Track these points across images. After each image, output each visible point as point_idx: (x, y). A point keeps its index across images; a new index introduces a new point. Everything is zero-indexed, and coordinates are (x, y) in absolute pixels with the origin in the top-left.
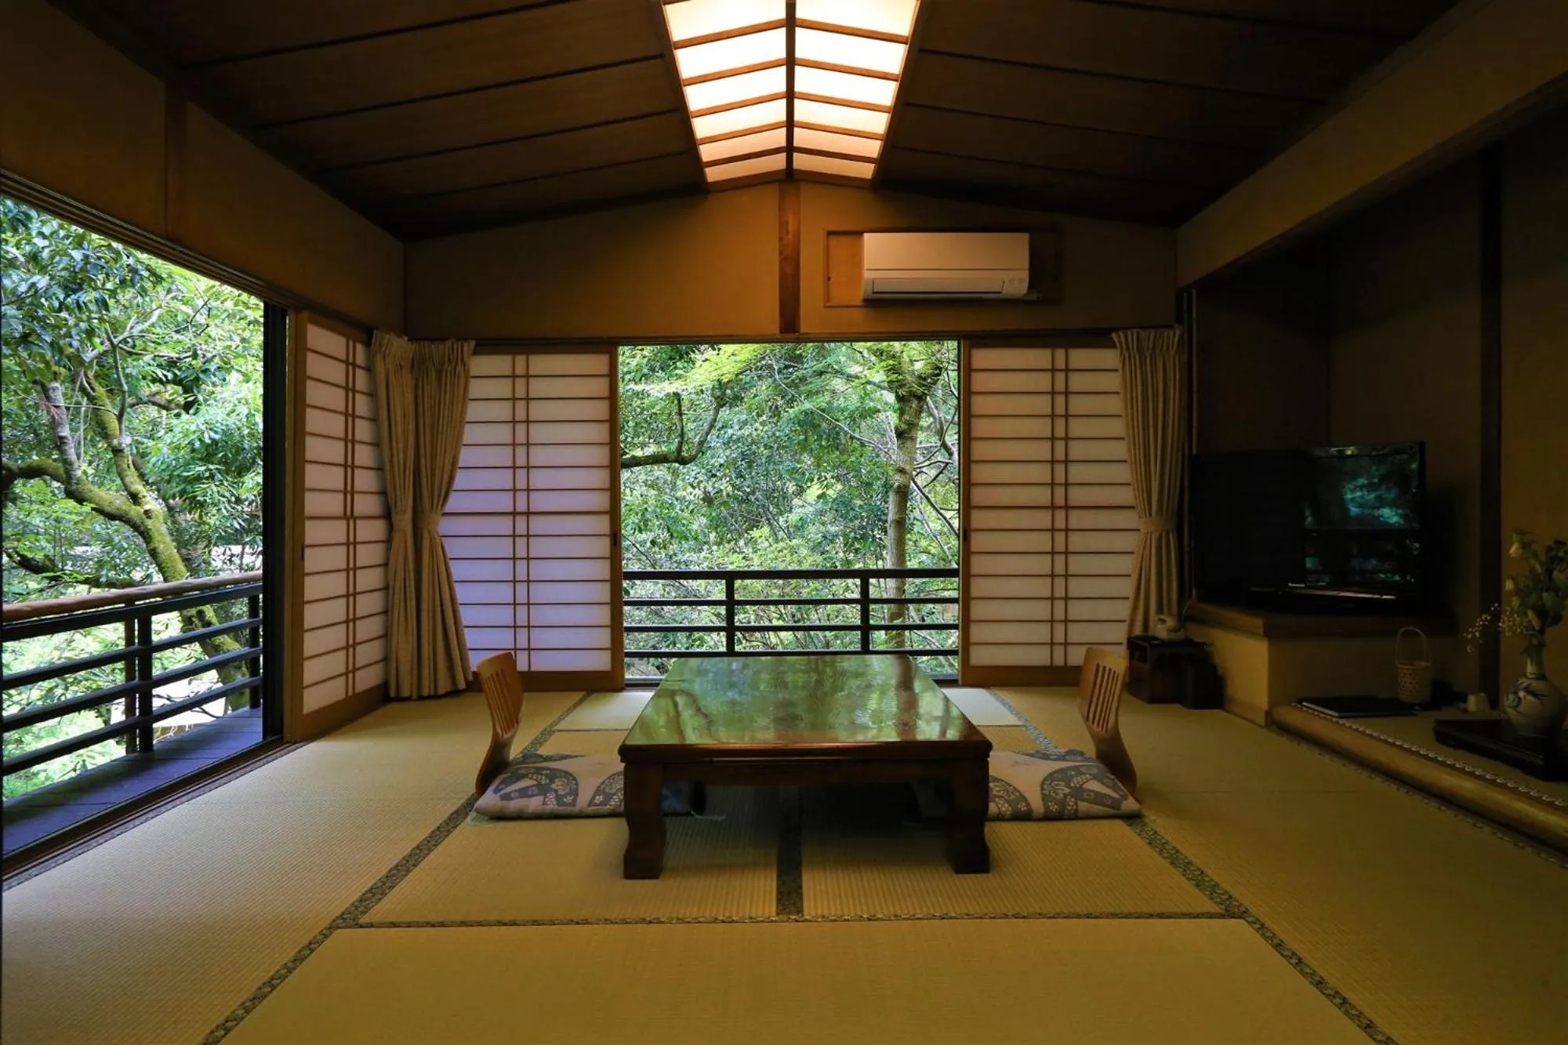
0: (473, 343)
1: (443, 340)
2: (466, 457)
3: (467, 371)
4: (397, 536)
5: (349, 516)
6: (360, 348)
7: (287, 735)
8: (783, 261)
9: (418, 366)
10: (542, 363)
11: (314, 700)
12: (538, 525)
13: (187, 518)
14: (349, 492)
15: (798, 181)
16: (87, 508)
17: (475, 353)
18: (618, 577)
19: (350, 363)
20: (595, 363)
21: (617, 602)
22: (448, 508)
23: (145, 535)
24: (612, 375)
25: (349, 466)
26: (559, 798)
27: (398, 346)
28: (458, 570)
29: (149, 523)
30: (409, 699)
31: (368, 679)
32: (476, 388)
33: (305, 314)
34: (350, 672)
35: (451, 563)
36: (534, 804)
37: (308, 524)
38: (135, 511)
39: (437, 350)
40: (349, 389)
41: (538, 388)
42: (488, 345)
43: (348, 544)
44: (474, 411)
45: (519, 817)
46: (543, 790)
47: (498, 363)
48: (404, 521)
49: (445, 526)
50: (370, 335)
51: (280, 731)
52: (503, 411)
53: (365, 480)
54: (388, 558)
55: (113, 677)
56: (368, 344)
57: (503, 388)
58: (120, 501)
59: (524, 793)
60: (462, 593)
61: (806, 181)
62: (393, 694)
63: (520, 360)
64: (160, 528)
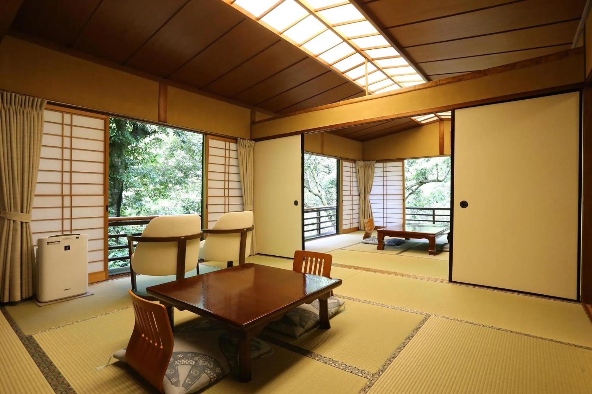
0: (375, 161)
1: (369, 161)
2: (374, 183)
3: (374, 167)
4: (361, 199)
5: (351, 195)
6: (353, 164)
7: (340, 233)
8: (440, 139)
9: (365, 166)
10: (389, 164)
11: (345, 227)
12: (388, 197)
13: (329, 195)
14: (351, 191)
15: (443, 121)
16: (312, 193)
17: (376, 163)
18: (404, 208)
19: (351, 167)
20: (400, 163)
21: (404, 214)
22: (371, 194)
23: (321, 198)
24: (403, 166)
25: (351, 186)
26: (374, 242)
27: (361, 163)
28: (372, 206)
29: (321, 196)
30: (363, 230)
31: (355, 225)
32: (376, 170)
33: (343, 160)
34: (351, 224)
35: (371, 205)
36: (371, 242)
37: (343, 196)
38: (319, 194)
39: (368, 163)
40: (351, 172)
41: (388, 169)
42: (378, 161)
43: (351, 200)
44: (376, 174)
45: (368, 244)
46: (373, 240)
47: (380, 165)
48: (362, 196)
49: (370, 197)
50: (355, 161)
51: (339, 232)
52: (381, 174)
53: (355, 189)
54: (359, 203)
55: (315, 221)
56: (355, 163)
57: (381, 170)
58: (317, 192)
59: (370, 240)
60: (373, 210)
61: (446, 120)
62: (360, 229)
63: (385, 164)
64: (323, 197)
